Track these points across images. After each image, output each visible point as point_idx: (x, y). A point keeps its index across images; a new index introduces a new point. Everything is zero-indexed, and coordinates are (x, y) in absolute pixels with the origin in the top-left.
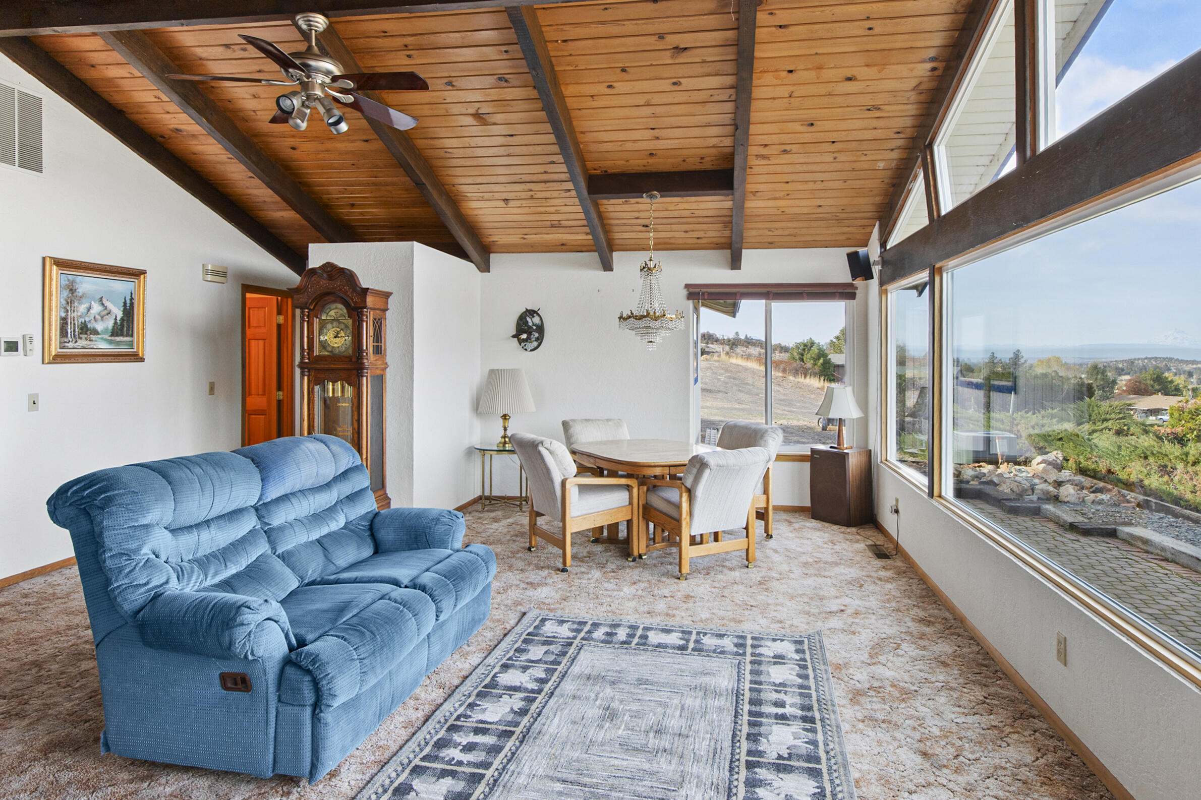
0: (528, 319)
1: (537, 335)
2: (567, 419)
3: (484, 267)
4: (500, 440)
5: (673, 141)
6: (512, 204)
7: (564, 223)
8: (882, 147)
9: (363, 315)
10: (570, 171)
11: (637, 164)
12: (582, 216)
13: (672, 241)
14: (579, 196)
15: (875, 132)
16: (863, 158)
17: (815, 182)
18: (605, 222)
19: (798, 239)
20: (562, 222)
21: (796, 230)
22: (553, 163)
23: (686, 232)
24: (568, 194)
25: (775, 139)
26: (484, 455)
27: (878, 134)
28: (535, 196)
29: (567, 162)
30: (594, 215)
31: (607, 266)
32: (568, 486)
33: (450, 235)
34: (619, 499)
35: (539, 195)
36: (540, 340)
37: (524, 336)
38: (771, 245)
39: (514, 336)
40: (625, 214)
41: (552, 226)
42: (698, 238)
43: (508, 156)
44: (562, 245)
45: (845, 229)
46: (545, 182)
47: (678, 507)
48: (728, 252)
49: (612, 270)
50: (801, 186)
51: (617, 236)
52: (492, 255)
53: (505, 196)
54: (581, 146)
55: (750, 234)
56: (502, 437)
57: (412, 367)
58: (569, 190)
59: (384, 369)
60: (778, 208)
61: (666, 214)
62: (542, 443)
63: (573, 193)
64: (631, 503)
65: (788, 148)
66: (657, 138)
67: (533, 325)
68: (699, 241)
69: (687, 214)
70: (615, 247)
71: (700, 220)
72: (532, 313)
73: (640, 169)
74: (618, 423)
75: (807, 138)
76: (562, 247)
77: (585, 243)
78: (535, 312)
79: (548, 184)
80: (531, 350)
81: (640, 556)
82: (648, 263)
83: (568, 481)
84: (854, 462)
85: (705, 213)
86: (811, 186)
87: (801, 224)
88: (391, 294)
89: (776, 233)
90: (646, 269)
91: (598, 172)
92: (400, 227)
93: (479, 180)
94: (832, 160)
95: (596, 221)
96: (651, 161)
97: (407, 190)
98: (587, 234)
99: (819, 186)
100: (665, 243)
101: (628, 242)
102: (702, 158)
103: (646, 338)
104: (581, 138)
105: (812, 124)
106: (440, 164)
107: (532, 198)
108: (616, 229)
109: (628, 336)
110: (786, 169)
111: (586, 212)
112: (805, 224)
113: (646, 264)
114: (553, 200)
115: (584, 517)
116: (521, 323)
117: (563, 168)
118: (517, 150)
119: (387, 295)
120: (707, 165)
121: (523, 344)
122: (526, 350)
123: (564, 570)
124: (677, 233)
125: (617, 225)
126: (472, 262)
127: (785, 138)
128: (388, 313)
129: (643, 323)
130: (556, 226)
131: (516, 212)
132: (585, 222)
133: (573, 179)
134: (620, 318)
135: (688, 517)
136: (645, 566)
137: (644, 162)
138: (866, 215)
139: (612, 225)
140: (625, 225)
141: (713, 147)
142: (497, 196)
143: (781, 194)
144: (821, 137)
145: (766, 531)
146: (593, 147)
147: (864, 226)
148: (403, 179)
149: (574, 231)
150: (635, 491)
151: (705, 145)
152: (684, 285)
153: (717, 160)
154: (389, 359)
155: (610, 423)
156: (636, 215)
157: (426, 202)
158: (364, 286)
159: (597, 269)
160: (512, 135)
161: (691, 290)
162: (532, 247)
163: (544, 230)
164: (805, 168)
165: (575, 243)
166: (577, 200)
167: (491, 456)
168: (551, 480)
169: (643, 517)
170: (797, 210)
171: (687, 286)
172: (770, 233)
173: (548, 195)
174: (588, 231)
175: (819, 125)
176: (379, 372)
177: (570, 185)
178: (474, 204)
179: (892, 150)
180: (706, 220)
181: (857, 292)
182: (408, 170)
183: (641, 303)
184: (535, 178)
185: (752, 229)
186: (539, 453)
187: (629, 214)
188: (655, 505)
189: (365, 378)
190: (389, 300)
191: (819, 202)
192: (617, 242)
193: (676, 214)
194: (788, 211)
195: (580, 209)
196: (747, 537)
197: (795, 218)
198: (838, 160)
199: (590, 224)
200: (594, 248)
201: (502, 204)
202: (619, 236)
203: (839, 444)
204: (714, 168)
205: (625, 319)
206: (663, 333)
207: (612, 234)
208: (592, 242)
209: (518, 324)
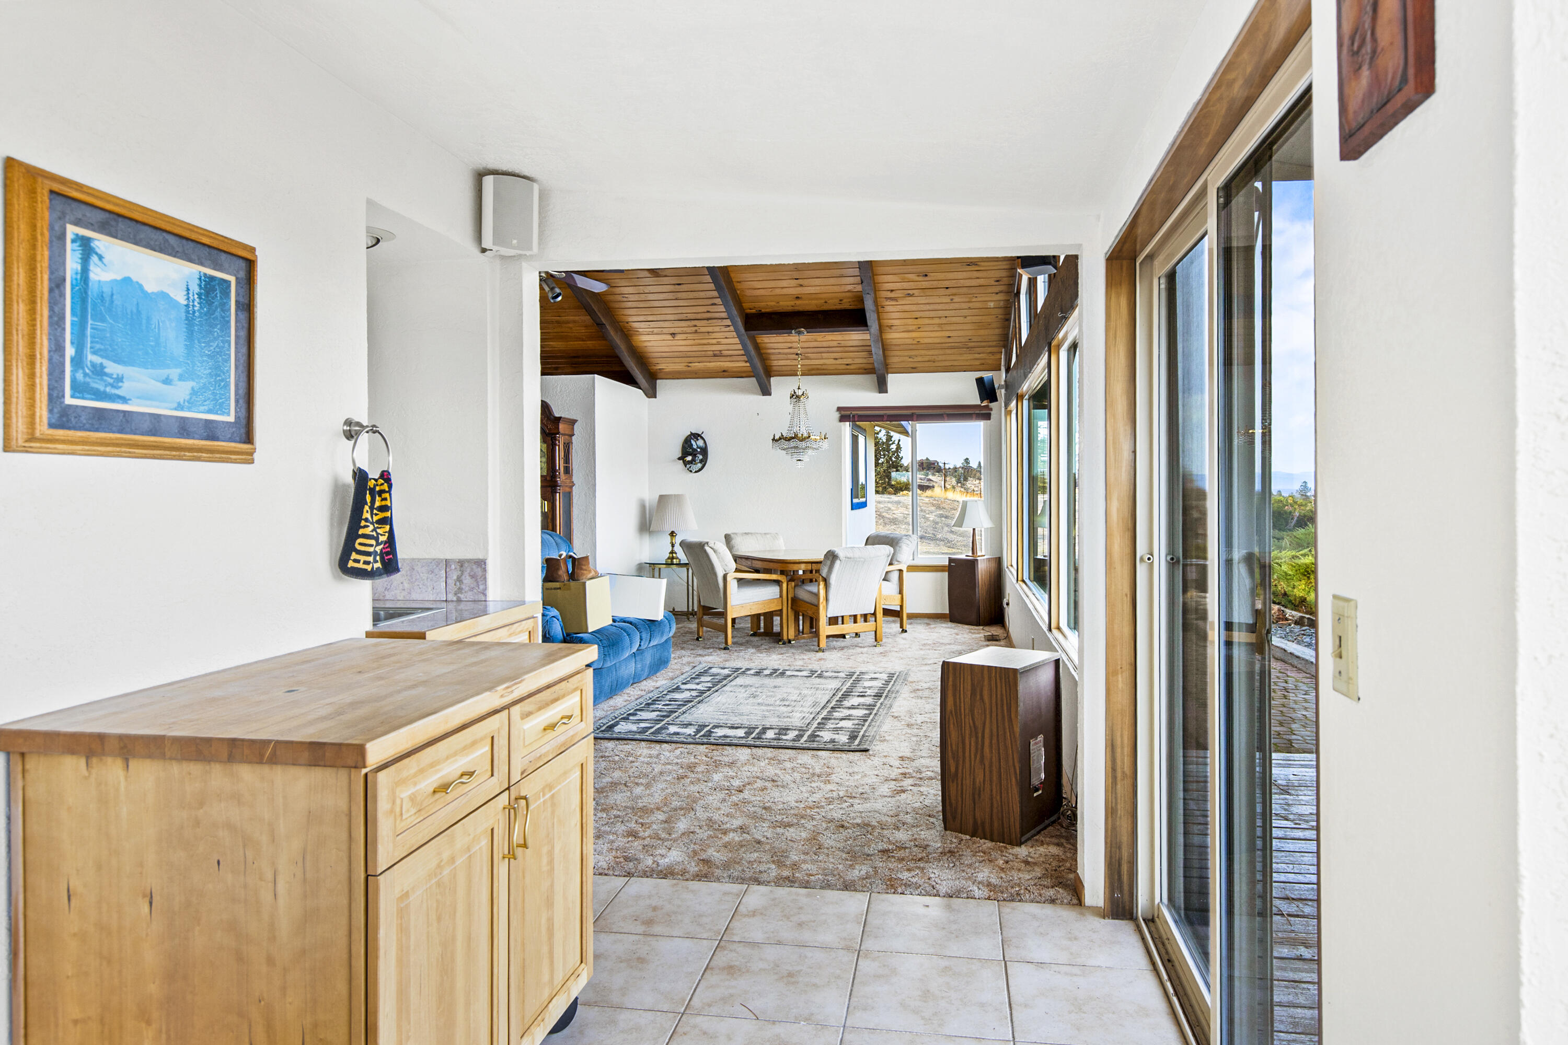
0: (693, 442)
1: (701, 457)
2: (729, 532)
3: (651, 393)
4: (668, 555)
5: (814, 288)
6: (678, 337)
7: (725, 353)
8: (987, 291)
9: (556, 440)
10: (728, 311)
11: (787, 305)
12: (740, 347)
13: (824, 367)
14: (736, 330)
15: (978, 280)
16: (974, 300)
17: (940, 317)
18: (762, 351)
19: (937, 364)
20: (723, 352)
21: (934, 357)
22: (713, 304)
23: (836, 359)
24: (728, 329)
25: (898, 286)
26: (654, 569)
27: (981, 282)
28: (699, 331)
29: (725, 304)
30: (751, 348)
31: (766, 391)
32: (729, 579)
33: (621, 363)
34: (771, 592)
35: (703, 329)
36: (704, 462)
37: (689, 458)
38: (914, 370)
39: (679, 459)
40: (779, 344)
41: (715, 356)
42: (847, 365)
43: (676, 299)
44: (724, 371)
45: (977, 356)
46: (708, 319)
47: (817, 595)
48: (874, 377)
49: (770, 394)
50: (927, 321)
51: (775, 363)
52: (658, 381)
53: (672, 331)
54: (738, 292)
55: (894, 360)
56: (670, 553)
57: (595, 485)
58: (729, 326)
59: (571, 487)
60: (913, 339)
61: (815, 344)
62: (707, 543)
63: (732, 328)
64: (781, 596)
65: (910, 292)
66: (801, 286)
67: (698, 447)
68: (848, 367)
69: (835, 344)
70: (773, 373)
71: (847, 349)
72: (696, 436)
73: (790, 309)
74: (775, 536)
75: (925, 284)
76: (725, 374)
77: (745, 369)
78: (699, 435)
79: (710, 321)
80: (696, 472)
81: (790, 642)
82: (796, 391)
83: (728, 575)
84: (983, 567)
85: (851, 343)
86: (937, 321)
87: (936, 352)
88: (575, 421)
89: (916, 359)
90: (795, 397)
91: (753, 311)
92: (574, 357)
93: (650, 318)
94: (949, 301)
95: (753, 352)
96: (798, 302)
97: (586, 326)
98: (746, 362)
99: (944, 321)
100: (818, 369)
101: (785, 369)
102: (841, 300)
103: (796, 457)
104: (738, 286)
105: (926, 275)
106: (617, 306)
107: (696, 332)
108: (773, 357)
109: (779, 455)
110: (914, 308)
111: (742, 343)
112: (941, 352)
113: (795, 392)
114: (715, 334)
115: (742, 606)
116: (686, 446)
117: (722, 308)
118: (684, 295)
119: (573, 422)
120: (846, 305)
121: (688, 466)
122: (691, 471)
123: (725, 649)
124: (828, 360)
125: (773, 354)
126: (640, 388)
127: (906, 285)
128: (573, 438)
129: (793, 443)
130: (717, 355)
131: (682, 344)
132: (742, 352)
133: (730, 317)
134: (774, 439)
135: (825, 602)
136: (793, 647)
137: (792, 303)
138: (991, 344)
139: (769, 354)
140: (780, 353)
141: (849, 291)
142: (665, 331)
143: (914, 328)
144: (935, 284)
145: (902, 626)
146: (749, 293)
147: (993, 353)
148: (583, 318)
149: (734, 359)
150: (785, 585)
151: (841, 290)
152: (836, 408)
153: (854, 301)
154: (575, 479)
155: (768, 536)
156: (790, 345)
157: (603, 336)
158: (557, 415)
159: (756, 394)
160: (680, 284)
161: (843, 413)
162: (696, 373)
163: (708, 359)
164: (928, 307)
165: (735, 370)
166: (735, 333)
167: (660, 569)
168: (715, 574)
169: (792, 608)
170: (930, 341)
171: (839, 409)
172: (911, 360)
173: (710, 329)
174: (746, 359)
175: (932, 276)
176: (567, 489)
177: (728, 322)
178: (644, 338)
179: (997, 293)
180: (852, 349)
181: (992, 412)
182: (590, 312)
183: (791, 426)
184: (699, 316)
185: (894, 356)
186: (705, 551)
187: (782, 345)
188: (801, 597)
189: (558, 494)
190: (575, 426)
191: (948, 334)
192: (775, 368)
193: (825, 344)
194: (922, 341)
195: (737, 341)
196: (876, 621)
197: (929, 347)
198: (954, 301)
199: (747, 353)
200: (752, 374)
201: (670, 337)
202: (777, 363)
203: (973, 553)
204: (852, 307)
205: (777, 441)
206: (810, 452)
207: (768, 361)
208: (750, 369)
209: (684, 448)
